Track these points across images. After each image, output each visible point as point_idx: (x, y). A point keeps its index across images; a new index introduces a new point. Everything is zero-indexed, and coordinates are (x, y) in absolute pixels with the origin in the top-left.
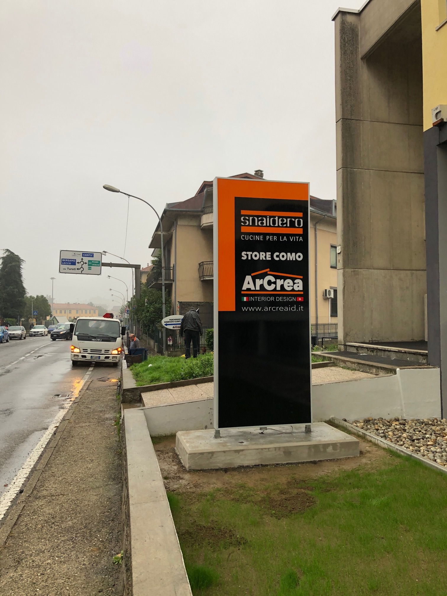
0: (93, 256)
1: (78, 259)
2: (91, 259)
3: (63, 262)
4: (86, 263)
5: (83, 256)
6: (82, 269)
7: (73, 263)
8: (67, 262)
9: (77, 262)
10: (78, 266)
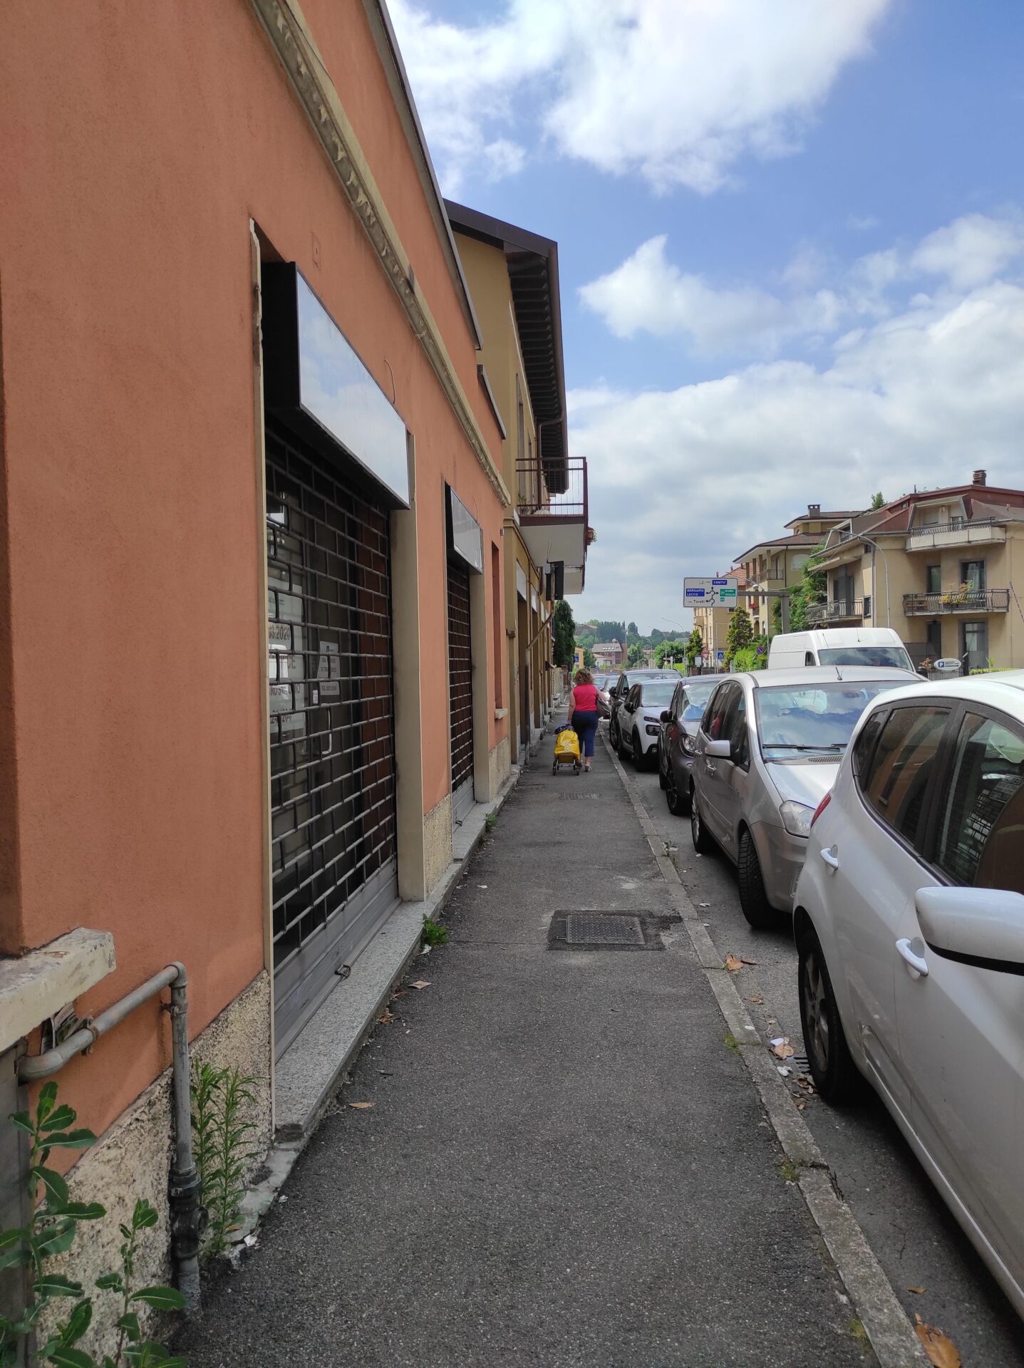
0: (726, 584)
1: (707, 587)
2: (723, 587)
3: (689, 593)
4: (717, 593)
5: (713, 584)
6: (712, 601)
7: (701, 594)
8: (694, 592)
9: (706, 592)
10: (707, 597)
